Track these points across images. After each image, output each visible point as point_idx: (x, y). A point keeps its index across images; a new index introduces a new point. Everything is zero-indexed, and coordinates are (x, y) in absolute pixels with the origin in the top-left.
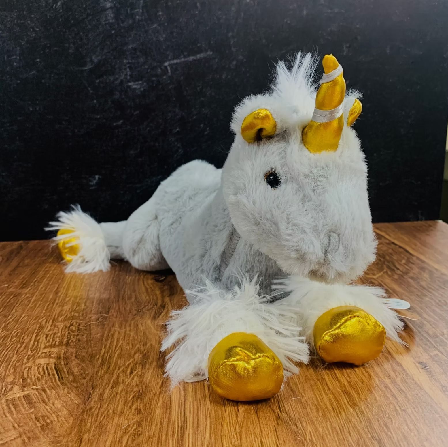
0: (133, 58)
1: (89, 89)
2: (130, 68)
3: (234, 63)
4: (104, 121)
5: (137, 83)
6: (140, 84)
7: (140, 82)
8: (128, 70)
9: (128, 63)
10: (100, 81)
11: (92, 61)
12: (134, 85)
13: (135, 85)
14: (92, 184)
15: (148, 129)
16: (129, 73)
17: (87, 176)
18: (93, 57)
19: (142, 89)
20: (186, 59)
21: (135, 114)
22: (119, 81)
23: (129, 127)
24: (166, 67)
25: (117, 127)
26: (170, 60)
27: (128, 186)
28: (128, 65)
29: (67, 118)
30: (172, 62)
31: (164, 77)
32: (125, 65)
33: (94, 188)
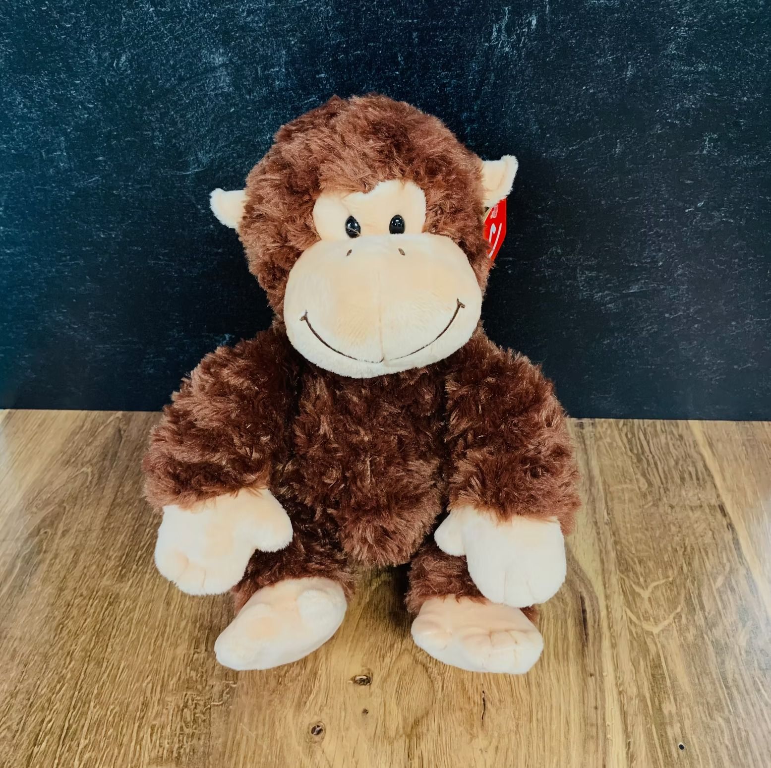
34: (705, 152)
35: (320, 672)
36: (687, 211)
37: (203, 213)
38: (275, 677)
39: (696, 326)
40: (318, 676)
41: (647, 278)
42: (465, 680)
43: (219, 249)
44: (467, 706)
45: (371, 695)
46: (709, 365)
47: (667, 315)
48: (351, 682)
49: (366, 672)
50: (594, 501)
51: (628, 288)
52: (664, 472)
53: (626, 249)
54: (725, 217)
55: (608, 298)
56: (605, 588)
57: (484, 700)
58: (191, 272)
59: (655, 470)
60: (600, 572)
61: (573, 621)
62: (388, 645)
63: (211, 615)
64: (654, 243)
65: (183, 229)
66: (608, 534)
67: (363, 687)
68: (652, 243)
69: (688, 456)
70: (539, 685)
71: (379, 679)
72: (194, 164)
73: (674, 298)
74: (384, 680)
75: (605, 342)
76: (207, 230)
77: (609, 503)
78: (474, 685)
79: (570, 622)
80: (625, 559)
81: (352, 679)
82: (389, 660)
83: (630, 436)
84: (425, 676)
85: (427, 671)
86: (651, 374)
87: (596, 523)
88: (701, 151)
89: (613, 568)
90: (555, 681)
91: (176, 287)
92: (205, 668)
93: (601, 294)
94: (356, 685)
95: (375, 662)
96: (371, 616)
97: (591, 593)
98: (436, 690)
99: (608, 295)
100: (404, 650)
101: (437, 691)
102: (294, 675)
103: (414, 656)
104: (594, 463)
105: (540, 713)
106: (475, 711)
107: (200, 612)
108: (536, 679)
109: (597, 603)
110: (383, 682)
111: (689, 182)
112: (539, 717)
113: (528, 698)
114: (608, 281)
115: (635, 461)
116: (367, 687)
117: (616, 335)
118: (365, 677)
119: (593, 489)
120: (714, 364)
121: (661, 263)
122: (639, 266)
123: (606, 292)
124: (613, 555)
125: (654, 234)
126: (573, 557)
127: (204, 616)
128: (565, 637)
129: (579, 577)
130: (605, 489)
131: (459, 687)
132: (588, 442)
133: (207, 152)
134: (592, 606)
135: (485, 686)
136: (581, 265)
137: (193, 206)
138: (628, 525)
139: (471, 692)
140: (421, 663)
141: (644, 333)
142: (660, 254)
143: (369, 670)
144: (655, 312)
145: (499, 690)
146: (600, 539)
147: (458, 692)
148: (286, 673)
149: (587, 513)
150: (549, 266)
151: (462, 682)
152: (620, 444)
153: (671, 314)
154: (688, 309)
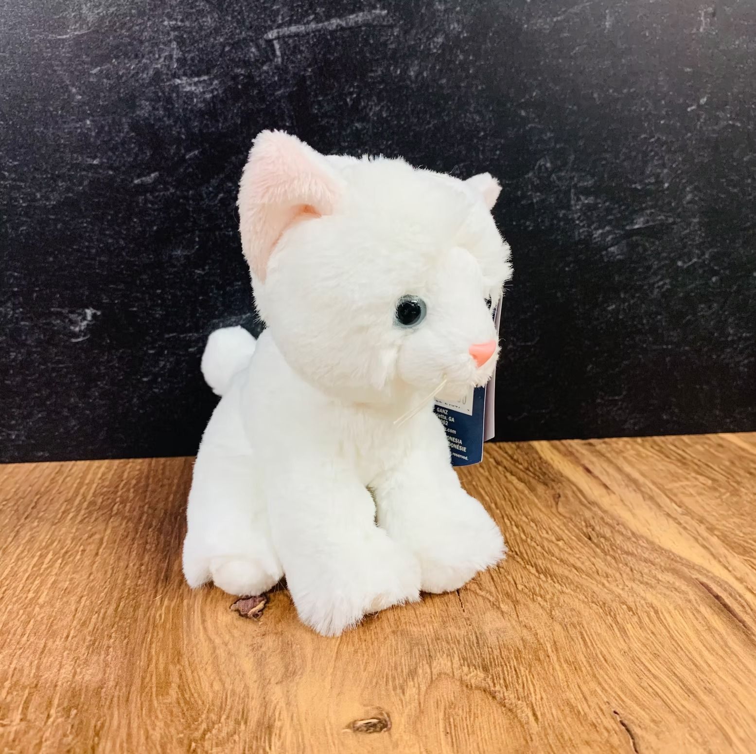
0: (187, 16)
1: (74, 90)
2: (181, 42)
3: (440, 40)
4: (111, 173)
5: (196, 79)
6: (204, 80)
7: (206, 78)
8: (174, 45)
9: (175, 28)
10: (101, 71)
11: (81, 19)
12: (187, 85)
13: (190, 85)
14: (77, 329)
15: (221, 195)
16: (176, 54)
17: (65, 311)
18: (85, 10)
19: (208, 96)
20: (320, 25)
21: (187, 157)
22: (151, 72)
23: (172, 190)
24: (269, 42)
25: (143, 189)
26: (279, 26)
27: (167, 336)
28: (173, 34)
29: (16, 163)
30: (285, 31)
31: (265, 68)
32: (169, 34)
33: (80, 339)
34: (701, 30)
35: (278, 724)
36: (689, 109)
37: (79, 102)
38: (180, 742)
39: (714, 279)
40: (276, 731)
41: (652, 207)
42: (573, 701)
43: (95, 158)
44: (595, 736)
45: (396, 745)
46: (733, 341)
47: (680, 263)
48: (348, 730)
49: (374, 713)
50: (651, 498)
51: (632, 223)
52: (722, 469)
53: (625, 164)
54: (731, 119)
55: (610, 237)
56: (730, 571)
57: (623, 724)
58: (48, 199)
59: (709, 469)
60: (711, 557)
61: (709, 610)
62: (405, 671)
63: (38, 668)
64: (656, 154)
65: (46, 126)
66: (694, 523)
67: (376, 735)
68: (654, 156)
69: (741, 458)
70: (710, 692)
71: (404, 720)
72: (76, 22)
73: (686, 236)
74: (415, 722)
75: (610, 308)
76: (81, 127)
77: (674, 498)
78: (593, 705)
79: (705, 611)
80: (735, 542)
81: (348, 727)
82: (414, 690)
83: (657, 448)
84: (494, 704)
85: (494, 698)
86: (668, 359)
87: (668, 515)
88: (698, 30)
89: (726, 552)
90: (733, 683)
91: (22, 225)
92: (19, 748)
93: (600, 231)
94: (359, 734)
95: (388, 695)
96: (360, 639)
97: (714, 578)
98: (524, 721)
99: (609, 232)
100: (440, 675)
101: (528, 723)
102: (224, 734)
103: (461, 681)
104: (628, 469)
105: (737, 728)
106: (615, 740)
107: (13, 666)
108: (698, 683)
109: (730, 586)
110: (415, 723)
111: (688, 70)
112: (742, 734)
113: (703, 710)
114: (609, 211)
115: (679, 464)
116: (384, 734)
117: (622, 296)
118: (375, 721)
119: (643, 489)
120: (740, 339)
121: (666, 185)
122: (643, 189)
123: (607, 228)
124: (714, 540)
125: (656, 142)
126: (660, 547)
127: (22, 670)
128: (710, 629)
129: (683, 565)
130: (659, 488)
131: (567, 710)
132: (609, 455)
133: (95, 6)
134: (725, 590)
135: (613, 705)
136: (575, 185)
137: (66, 89)
138: (714, 514)
139: (592, 716)
140: (477, 688)
141: (656, 291)
142: (666, 171)
143: (378, 708)
144: (665, 258)
145: (643, 707)
146: (685, 528)
147: (569, 719)
148: (204, 734)
149: (651, 508)
150: (536, 189)
151: (568, 703)
152: (650, 454)
153: (684, 262)
154: (703, 254)
